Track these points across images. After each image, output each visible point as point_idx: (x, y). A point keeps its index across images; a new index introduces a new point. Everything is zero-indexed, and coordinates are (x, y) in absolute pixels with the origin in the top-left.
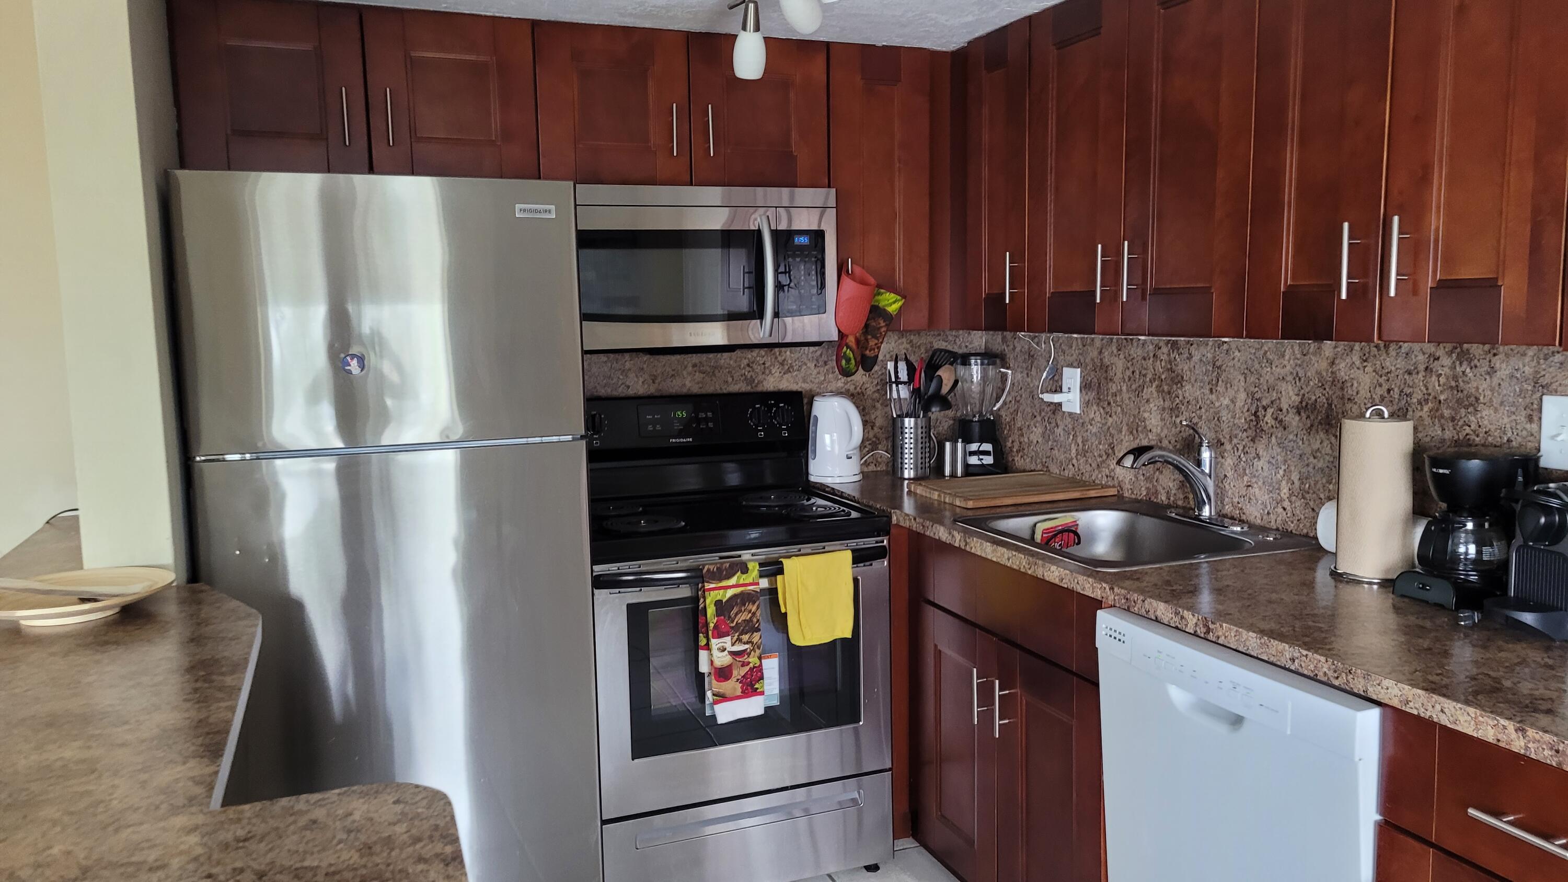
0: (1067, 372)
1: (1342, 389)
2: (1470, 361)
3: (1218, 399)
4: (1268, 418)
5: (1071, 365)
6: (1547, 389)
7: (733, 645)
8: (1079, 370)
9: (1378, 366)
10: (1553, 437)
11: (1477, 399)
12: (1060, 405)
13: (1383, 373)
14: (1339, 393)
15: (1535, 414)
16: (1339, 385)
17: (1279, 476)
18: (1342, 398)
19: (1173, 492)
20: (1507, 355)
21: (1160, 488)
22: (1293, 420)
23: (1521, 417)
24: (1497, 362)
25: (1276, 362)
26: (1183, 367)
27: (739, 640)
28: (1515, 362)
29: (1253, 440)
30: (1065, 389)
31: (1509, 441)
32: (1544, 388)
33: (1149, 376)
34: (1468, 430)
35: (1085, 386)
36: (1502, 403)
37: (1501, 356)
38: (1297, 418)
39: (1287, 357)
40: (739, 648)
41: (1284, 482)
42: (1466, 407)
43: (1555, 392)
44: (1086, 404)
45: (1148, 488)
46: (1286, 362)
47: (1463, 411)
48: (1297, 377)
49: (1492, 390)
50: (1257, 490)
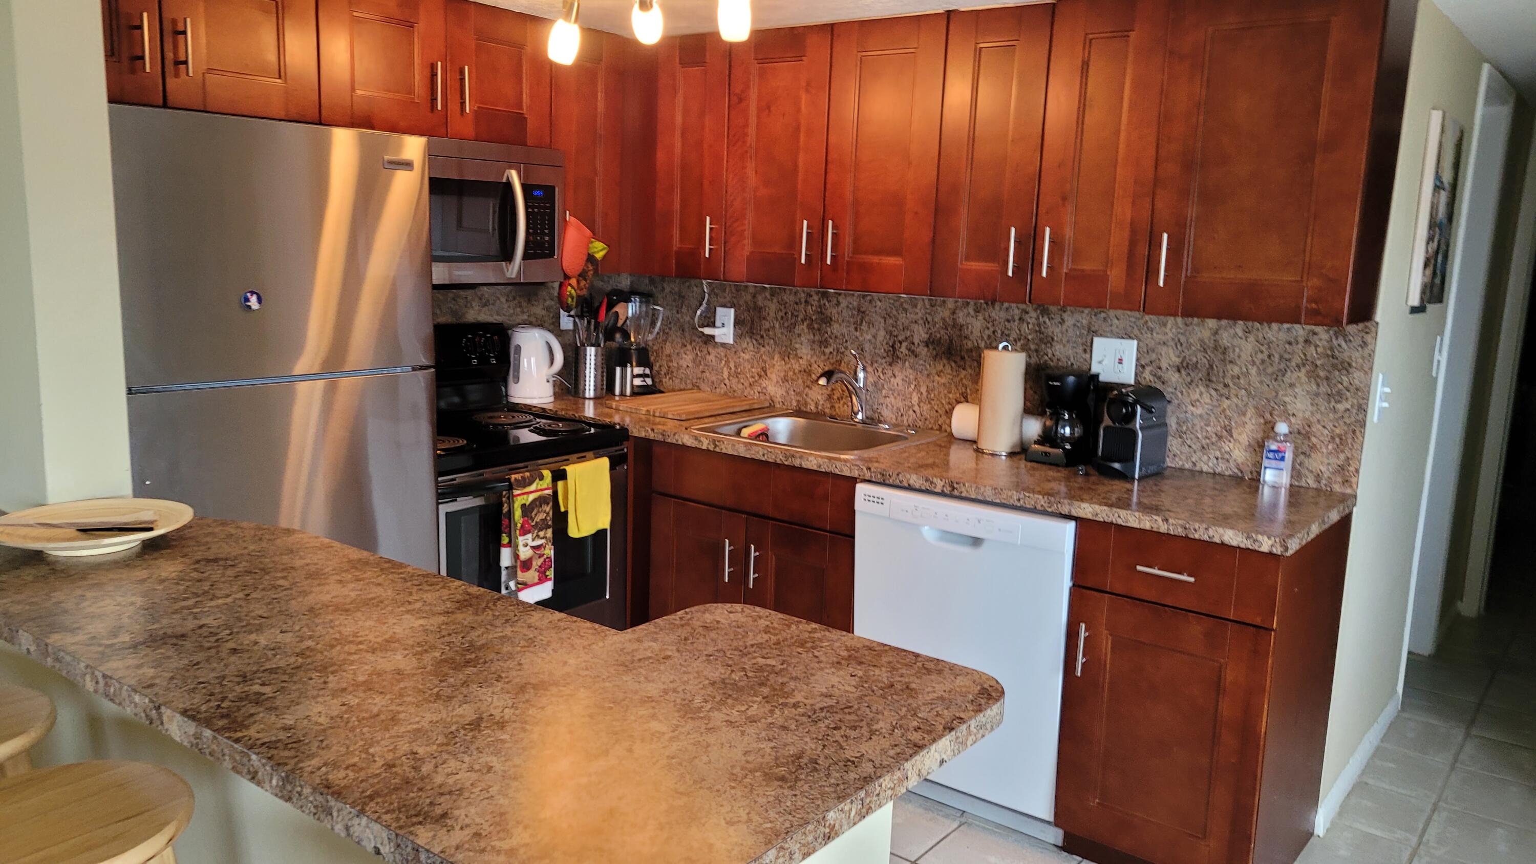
0: (720, 311)
1: (960, 330)
2: (1048, 314)
3: (862, 335)
4: (903, 349)
5: (724, 306)
6: (1096, 333)
7: (533, 540)
8: (732, 310)
9: (987, 316)
10: (1100, 362)
11: (1053, 339)
12: (713, 337)
13: (990, 320)
14: (958, 333)
15: (1088, 348)
16: (958, 328)
17: (911, 389)
18: (960, 336)
19: (821, 403)
20: (1072, 312)
21: (809, 400)
22: (923, 351)
23: (1080, 350)
24: (1065, 316)
25: (910, 310)
26: (832, 311)
27: (538, 536)
28: (1077, 316)
29: (890, 365)
30: (718, 323)
31: (1072, 364)
32: (1094, 332)
33: (801, 316)
34: (1046, 358)
35: (738, 322)
36: (1068, 342)
37: (1069, 313)
38: (926, 349)
39: (919, 307)
40: (538, 542)
41: (915, 394)
42: (1045, 344)
43: (1101, 336)
44: (738, 336)
45: (798, 401)
46: (918, 311)
47: (1043, 346)
48: (926, 321)
49: (1062, 333)
50: (893, 400)
